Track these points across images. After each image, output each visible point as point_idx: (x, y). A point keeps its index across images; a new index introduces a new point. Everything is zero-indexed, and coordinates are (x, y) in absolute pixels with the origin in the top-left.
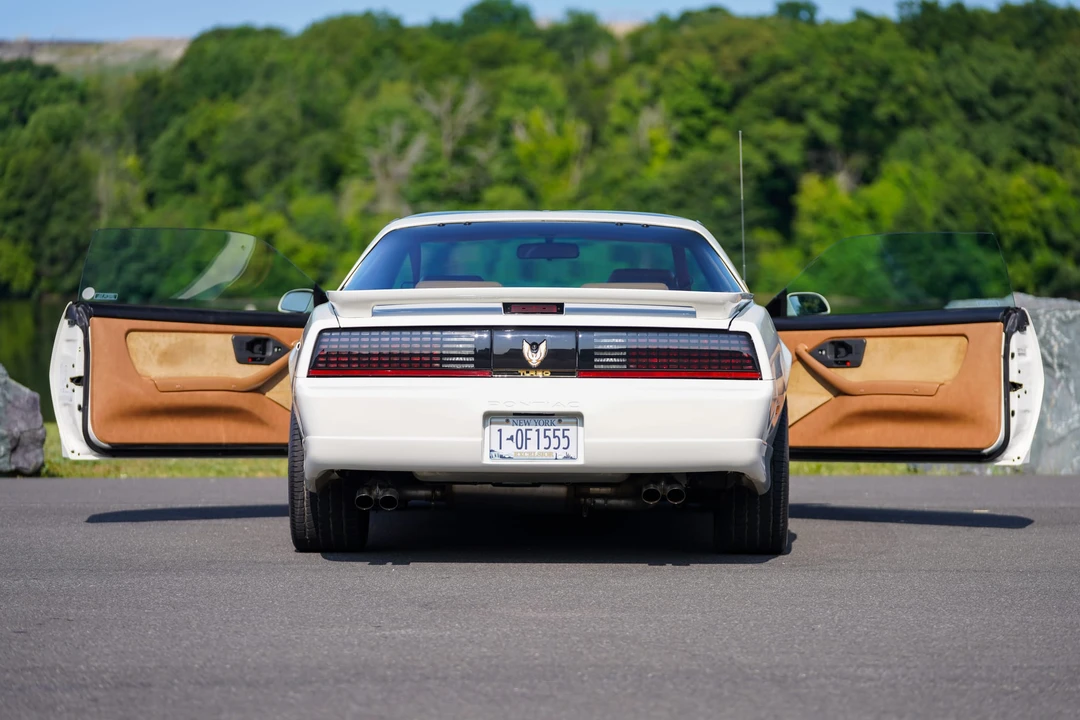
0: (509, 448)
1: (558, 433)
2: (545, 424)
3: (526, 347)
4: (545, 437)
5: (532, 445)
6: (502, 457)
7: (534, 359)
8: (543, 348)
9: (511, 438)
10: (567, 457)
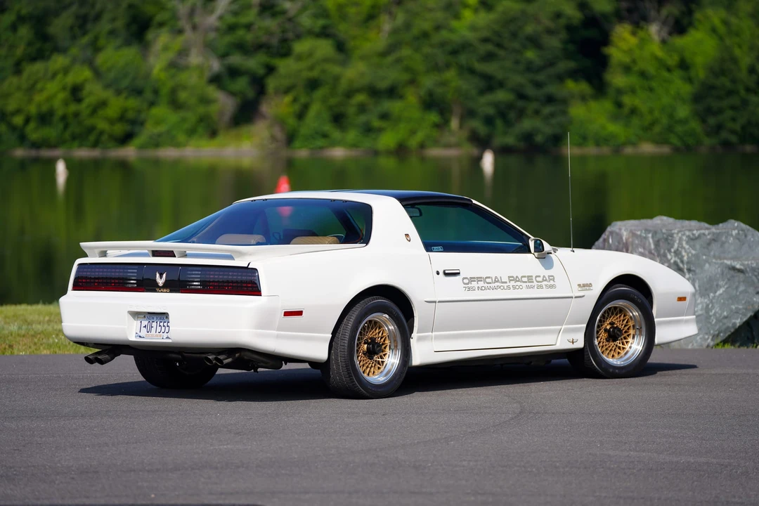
0: (144, 331)
1: (165, 324)
2: (160, 319)
3: (158, 275)
4: (160, 326)
5: (153, 329)
6: (140, 337)
7: (161, 282)
8: (164, 275)
9: (145, 327)
10: (167, 338)
